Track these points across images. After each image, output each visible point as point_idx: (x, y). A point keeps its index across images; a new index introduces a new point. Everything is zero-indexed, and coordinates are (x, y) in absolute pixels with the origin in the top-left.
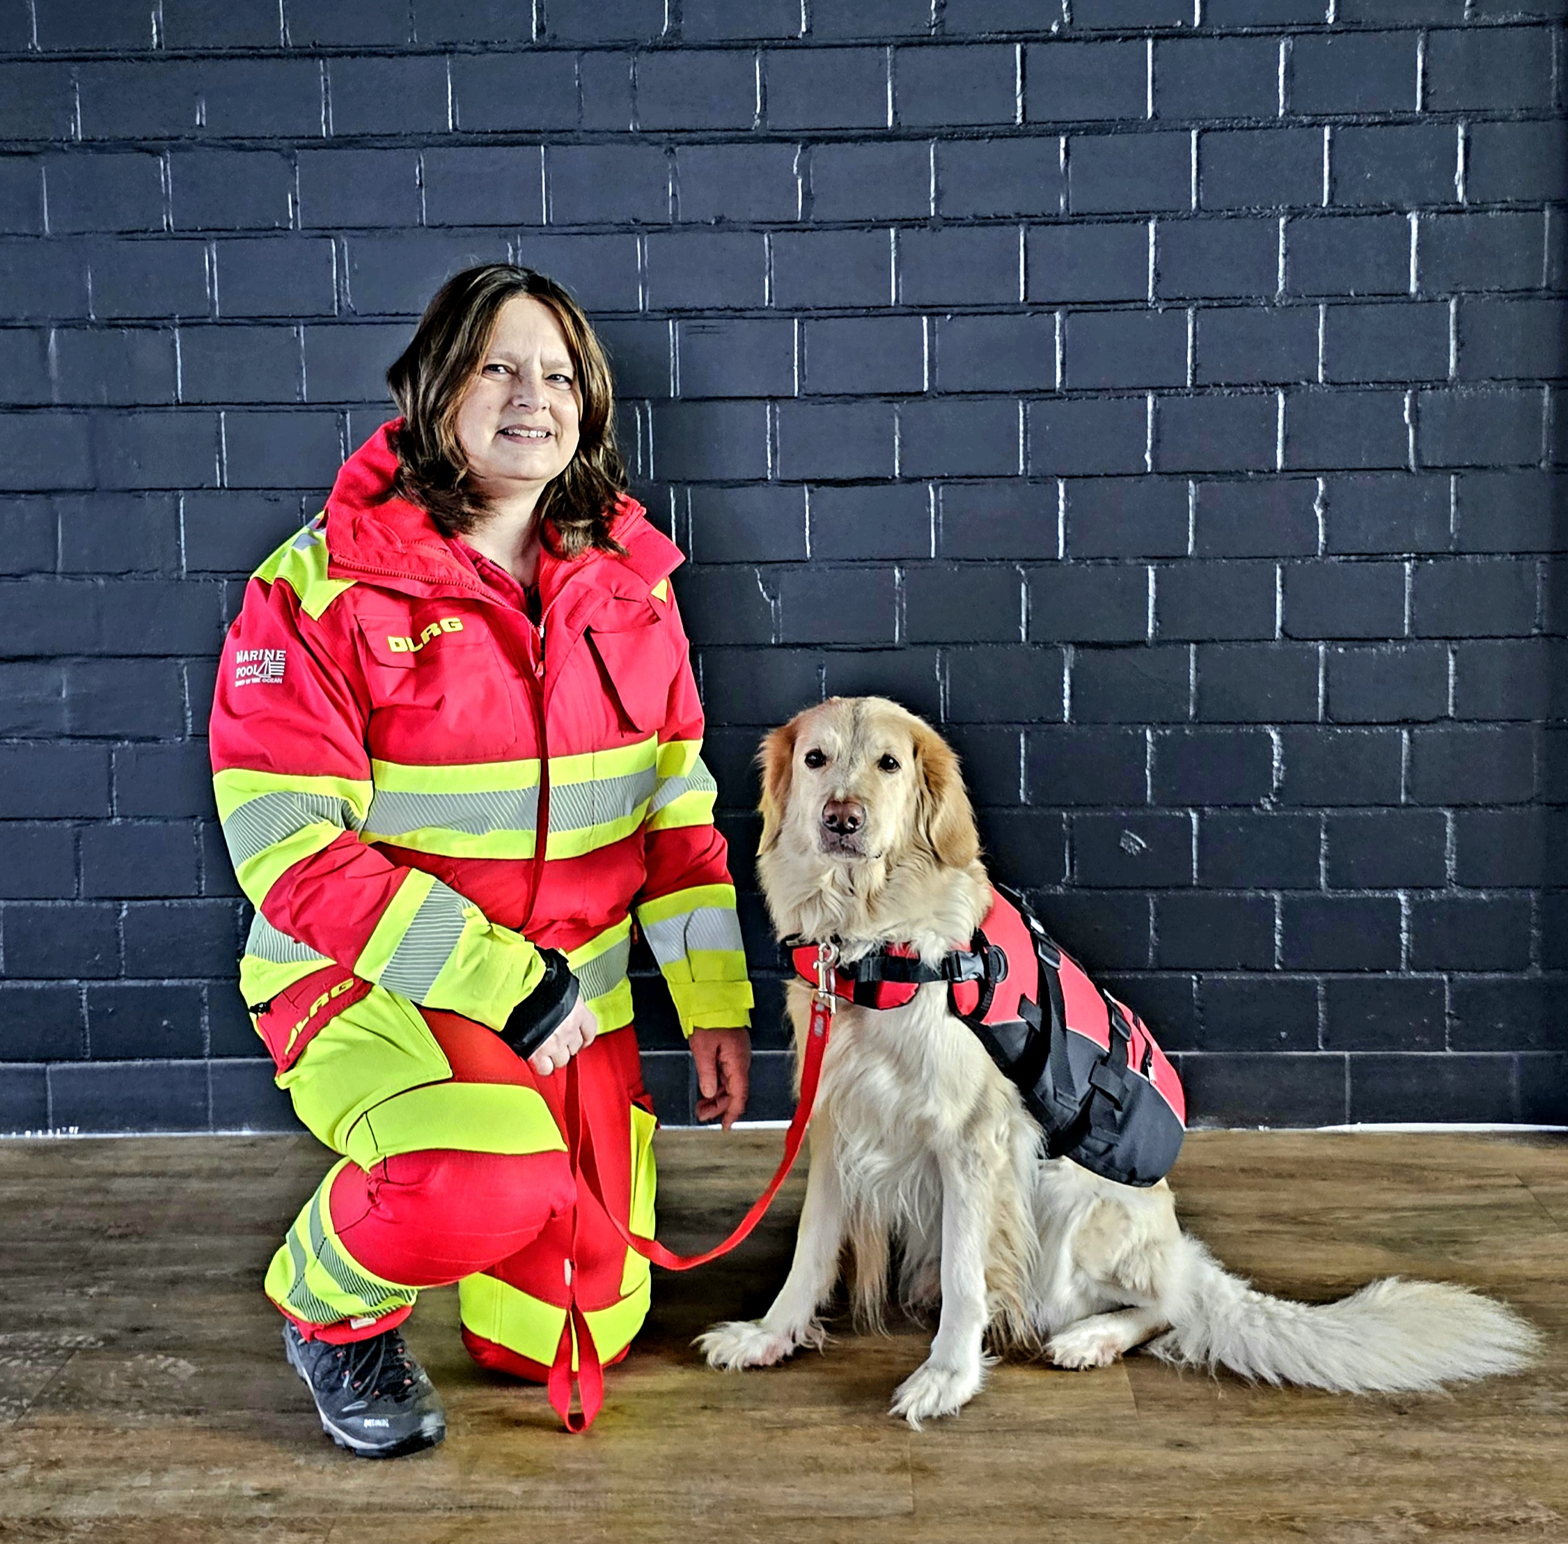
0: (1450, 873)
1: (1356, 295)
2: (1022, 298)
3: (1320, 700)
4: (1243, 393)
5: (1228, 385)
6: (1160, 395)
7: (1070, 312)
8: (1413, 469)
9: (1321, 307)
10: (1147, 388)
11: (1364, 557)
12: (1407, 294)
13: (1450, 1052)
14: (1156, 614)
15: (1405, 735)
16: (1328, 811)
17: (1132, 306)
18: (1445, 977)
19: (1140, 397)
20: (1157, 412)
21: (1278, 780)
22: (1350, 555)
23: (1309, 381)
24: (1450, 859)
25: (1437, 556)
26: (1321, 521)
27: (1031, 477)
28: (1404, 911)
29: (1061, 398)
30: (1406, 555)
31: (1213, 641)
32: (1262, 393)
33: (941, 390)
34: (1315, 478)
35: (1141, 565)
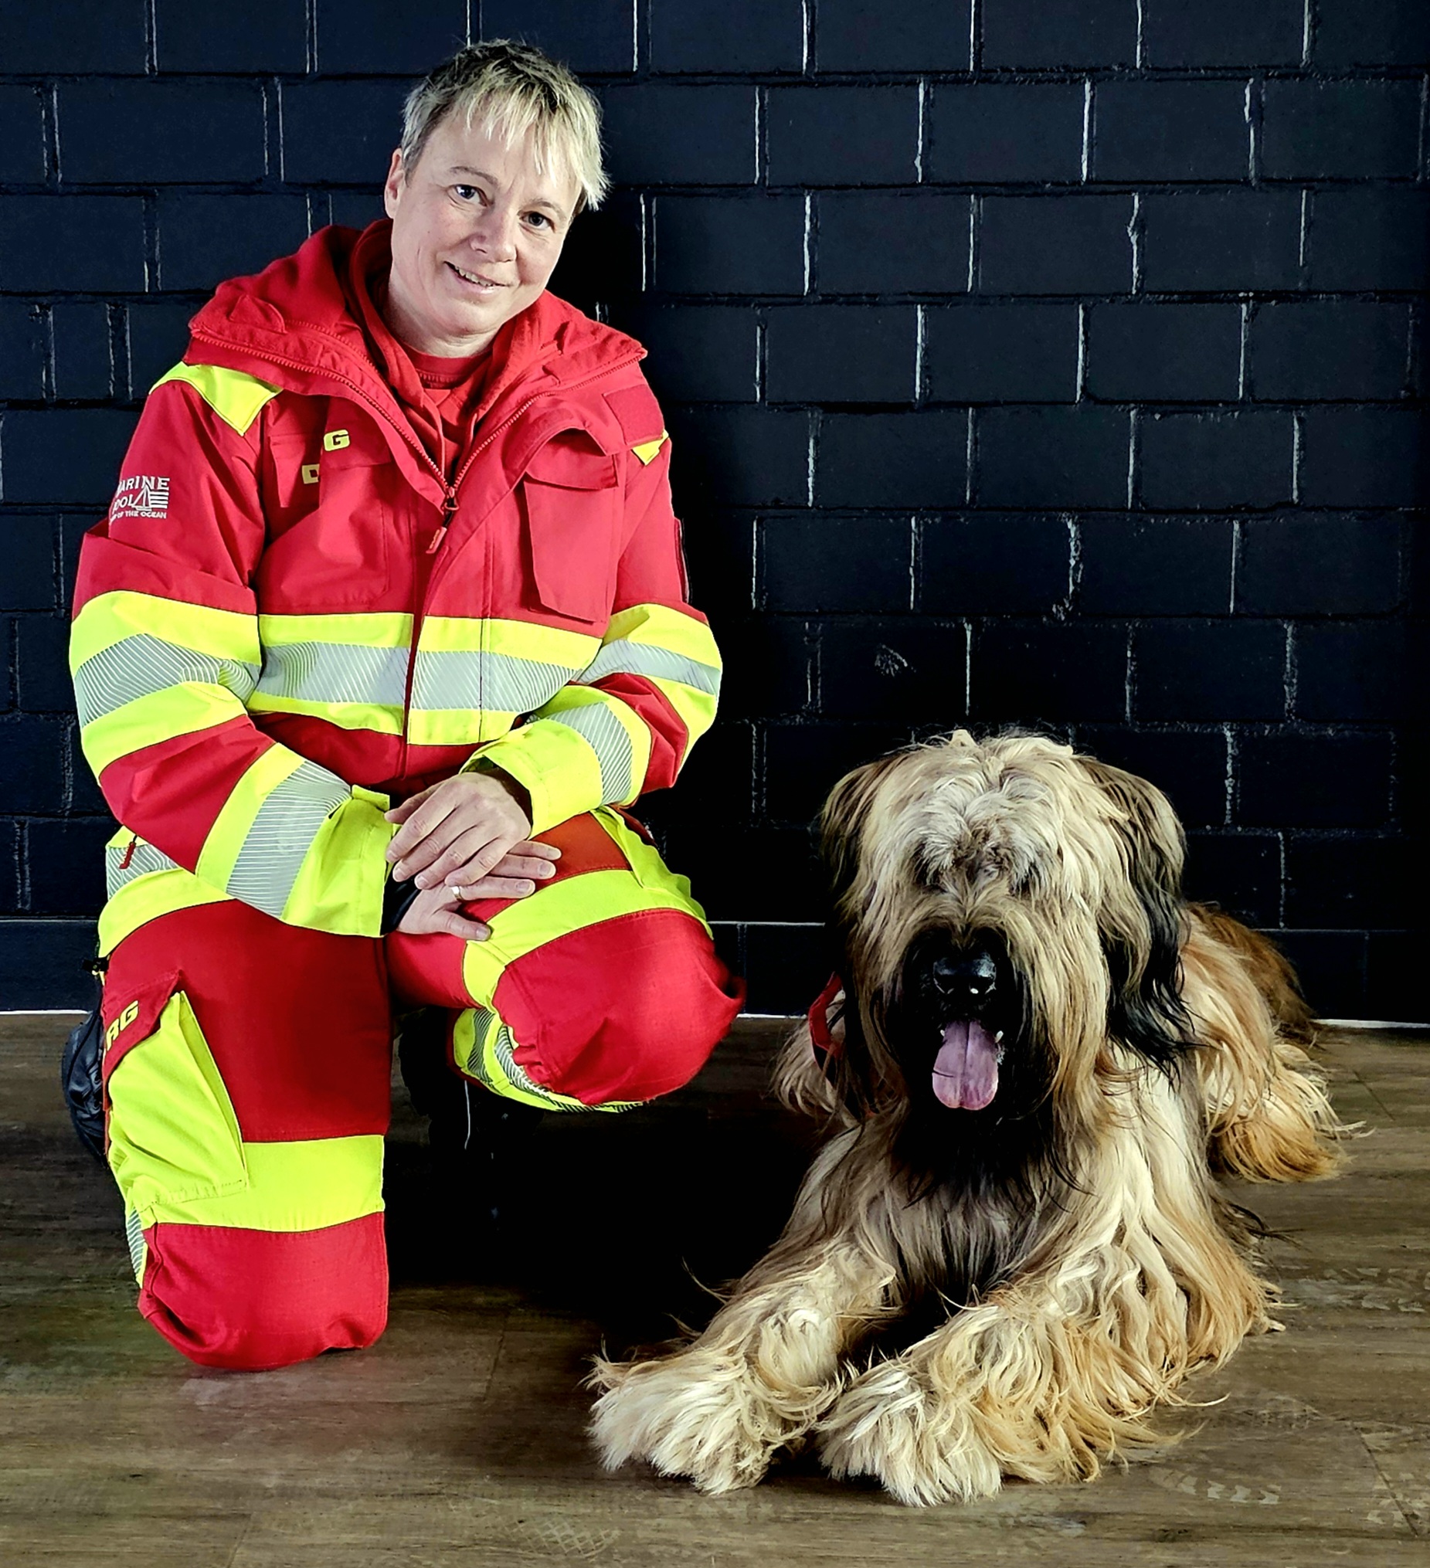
0: (1289, 703)
3: (1129, 480)
4: (1040, 81)
5: (1021, 70)
6: (936, 82)
8: (1254, 182)
10: (919, 73)
11: (1190, 297)
13: (1285, 929)
14: (924, 368)
15: (1236, 526)
16: (1136, 622)
18: (1280, 835)
19: (909, 84)
20: (930, 104)
21: (1076, 583)
22: (1172, 293)
23: (1123, 66)
24: (1290, 684)
25: (1282, 296)
26: (1135, 248)
27: (769, 187)
28: (1230, 750)
29: (809, 84)
30: (1241, 295)
31: (996, 403)
32: (1063, 81)
33: (653, 70)
34: (1130, 192)
35: (907, 303)
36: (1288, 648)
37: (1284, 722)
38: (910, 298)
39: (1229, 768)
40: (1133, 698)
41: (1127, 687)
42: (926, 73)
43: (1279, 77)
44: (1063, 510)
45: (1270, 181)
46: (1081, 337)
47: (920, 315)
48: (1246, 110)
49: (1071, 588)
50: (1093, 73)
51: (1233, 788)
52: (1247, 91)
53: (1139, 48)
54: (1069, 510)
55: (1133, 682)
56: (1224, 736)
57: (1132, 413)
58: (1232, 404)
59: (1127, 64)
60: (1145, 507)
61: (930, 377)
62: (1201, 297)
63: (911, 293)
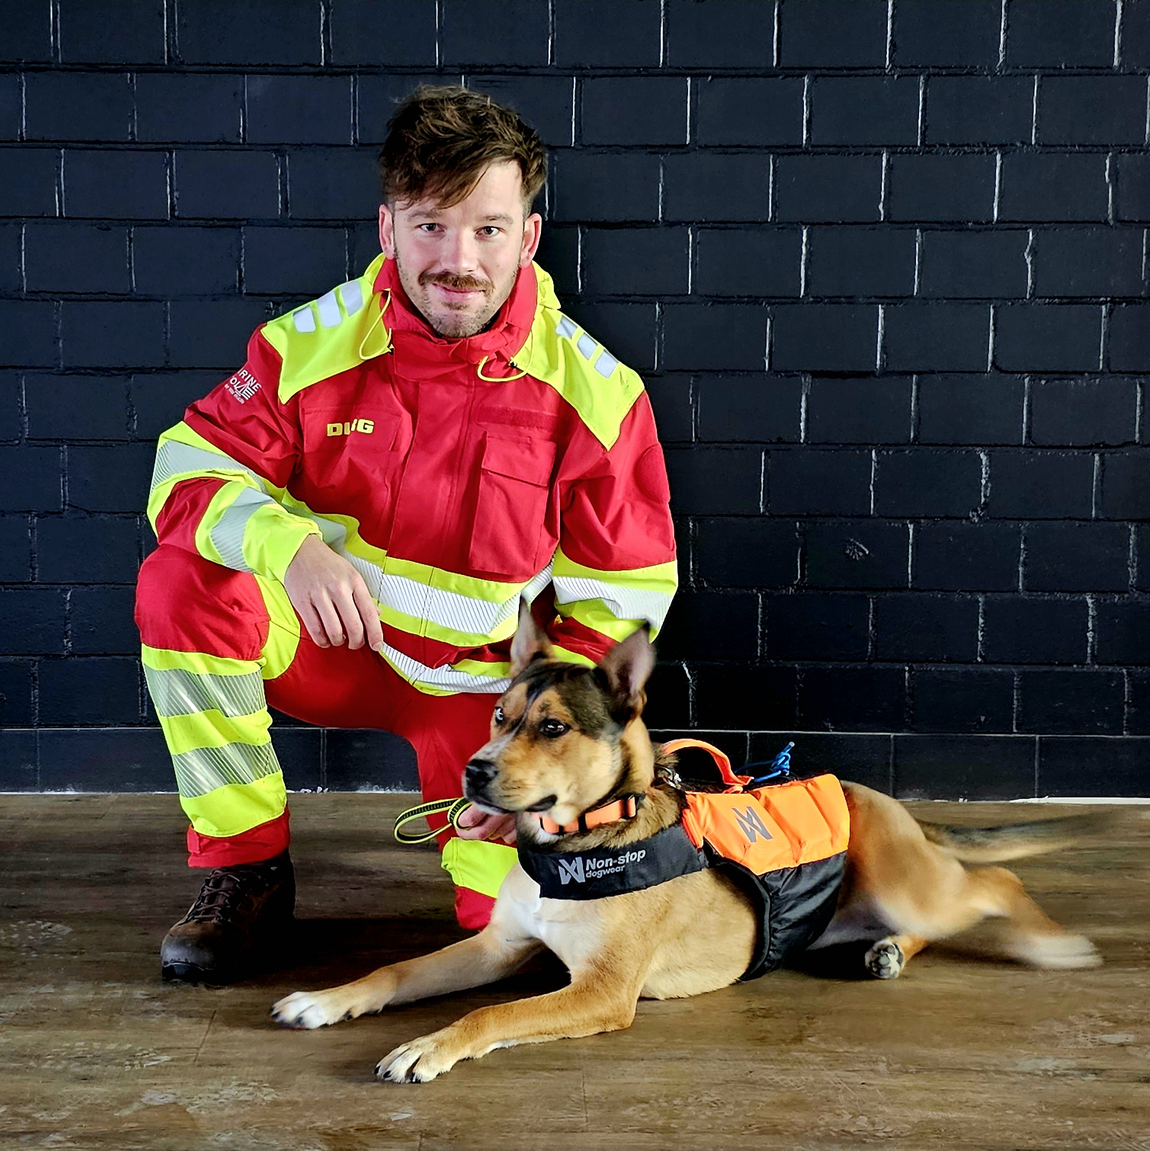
0: (1132, 581)
1: (1066, 67)
2: (775, 64)
3: (1024, 426)
4: (965, 153)
5: (952, 146)
6: (894, 153)
7: (817, 76)
8: (1112, 223)
9: (1036, 77)
10: (882, 146)
12: (1110, 67)
13: (1126, 735)
14: (882, 347)
15: (1097, 458)
16: (1027, 524)
17: (871, 72)
18: (1124, 671)
19: (876, 154)
20: (890, 167)
21: (985, 496)
22: (1054, 298)
23: (1023, 143)
24: (1132, 567)
27: (778, 223)
36: (1131, 542)
37: (1128, 592)
38: (874, 300)
39: (1090, 625)
40: (1025, 576)
41: (1021, 569)
42: (887, 147)
43: (1129, 152)
44: (978, 446)
45: (1122, 222)
47: (881, 311)
48: (1107, 174)
49: (983, 500)
50: (1001, 146)
51: (1093, 637)
52: (1108, 161)
53: (1034, 132)
54: (981, 446)
55: (1025, 564)
56: (1086, 602)
57: (1026, 380)
58: (1095, 373)
59: (1026, 142)
60: (1034, 444)
61: (886, 353)
62: (1073, 300)
63: (876, 297)
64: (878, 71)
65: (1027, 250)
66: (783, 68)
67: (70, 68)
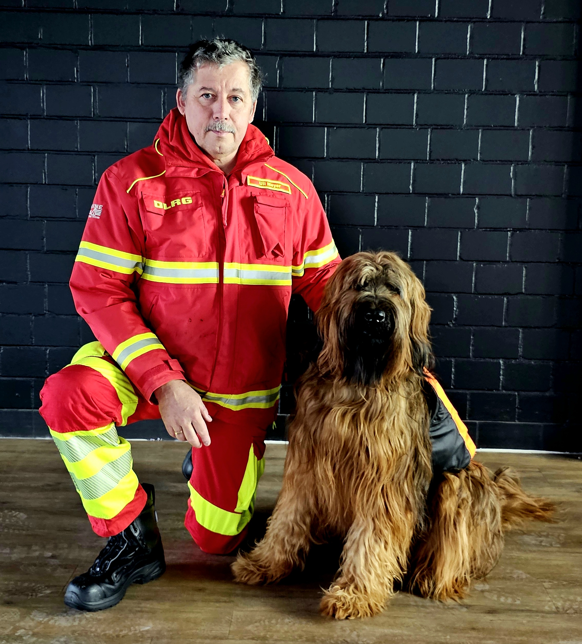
0: (520, 353)
1: (494, 126)
2: (364, 122)
3: (473, 285)
4: (448, 163)
5: (443, 160)
6: (417, 163)
7: (383, 128)
8: (513, 196)
9: (480, 130)
10: (412, 160)
11: (492, 229)
12: (514, 126)
13: (517, 422)
14: (411, 249)
15: (505, 299)
16: (474, 327)
17: (407, 127)
18: (516, 393)
19: (409, 163)
20: (415, 169)
21: (456, 315)
22: (487, 228)
23: (474, 159)
24: (521, 348)
25: (520, 230)
26: (476, 214)
27: (365, 193)
28: (502, 367)
29: (378, 162)
30: (509, 229)
31: (433, 260)
32: (456, 163)
33: (331, 157)
34: (475, 198)
35: (406, 229)
36: (520, 337)
37: (518, 359)
38: (407, 228)
39: (501, 372)
40: (473, 351)
41: (471, 348)
42: (414, 160)
43: (521, 164)
44: (452, 293)
45: (518, 195)
46: (459, 240)
47: (410, 233)
48: (511, 174)
49: (454, 316)
50: (464, 161)
51: (503, 378)
52: (512, 168)
53: (479, 155)
54: (454, 293)
55: (473, 346)
56: (500, 363)
57: (474, 264)
58: (506, 262)
59: (476, 159)
60: (477, 293)
61: (412, 251)
62: (495, 229)
63: (408, 226)
64: (409, 127)
65: (475, 207)
66: (367, 124)
67: (50, 118)
